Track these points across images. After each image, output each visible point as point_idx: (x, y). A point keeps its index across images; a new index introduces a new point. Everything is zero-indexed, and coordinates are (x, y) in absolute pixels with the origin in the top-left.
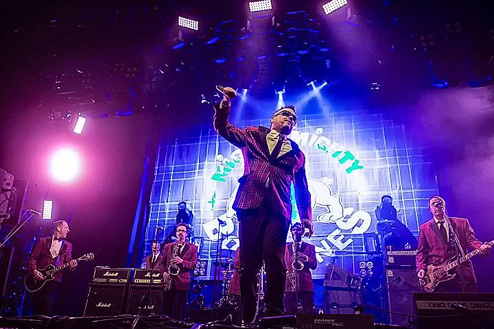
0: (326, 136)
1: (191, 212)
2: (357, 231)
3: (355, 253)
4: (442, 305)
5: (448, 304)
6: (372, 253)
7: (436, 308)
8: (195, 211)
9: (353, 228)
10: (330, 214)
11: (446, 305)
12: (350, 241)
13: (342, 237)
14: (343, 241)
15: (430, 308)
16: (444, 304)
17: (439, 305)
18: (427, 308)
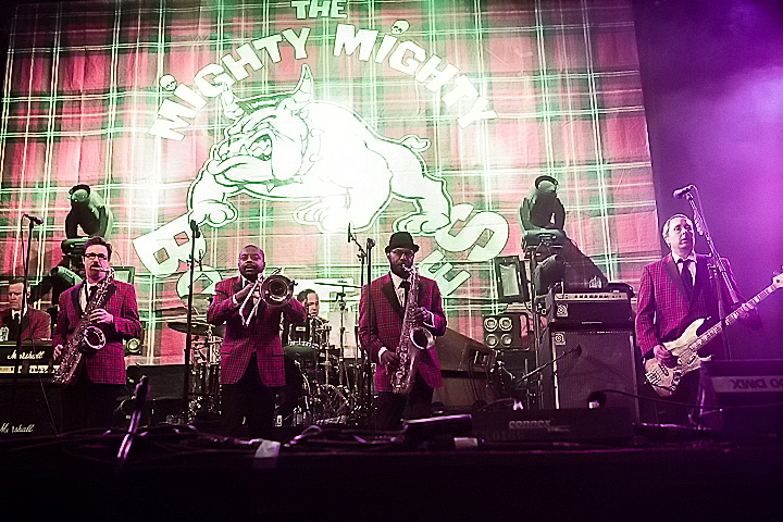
0: (414, 40)
1: (102, 210)
2: (480, 255)
3: (474, 302)
4: (760, 384)
5: (771, 381)
6: (510, 300)
7: (750, 390)
8: (112, 209)
9: (471, 248)
10: (421, 219)
11: (768, 383)
12: (464, 276)
13: (448, 267)
14: (450, 277)
15: (738, 390)
16: (763, 381)
17: (754, 384)
18: (732, 390)
